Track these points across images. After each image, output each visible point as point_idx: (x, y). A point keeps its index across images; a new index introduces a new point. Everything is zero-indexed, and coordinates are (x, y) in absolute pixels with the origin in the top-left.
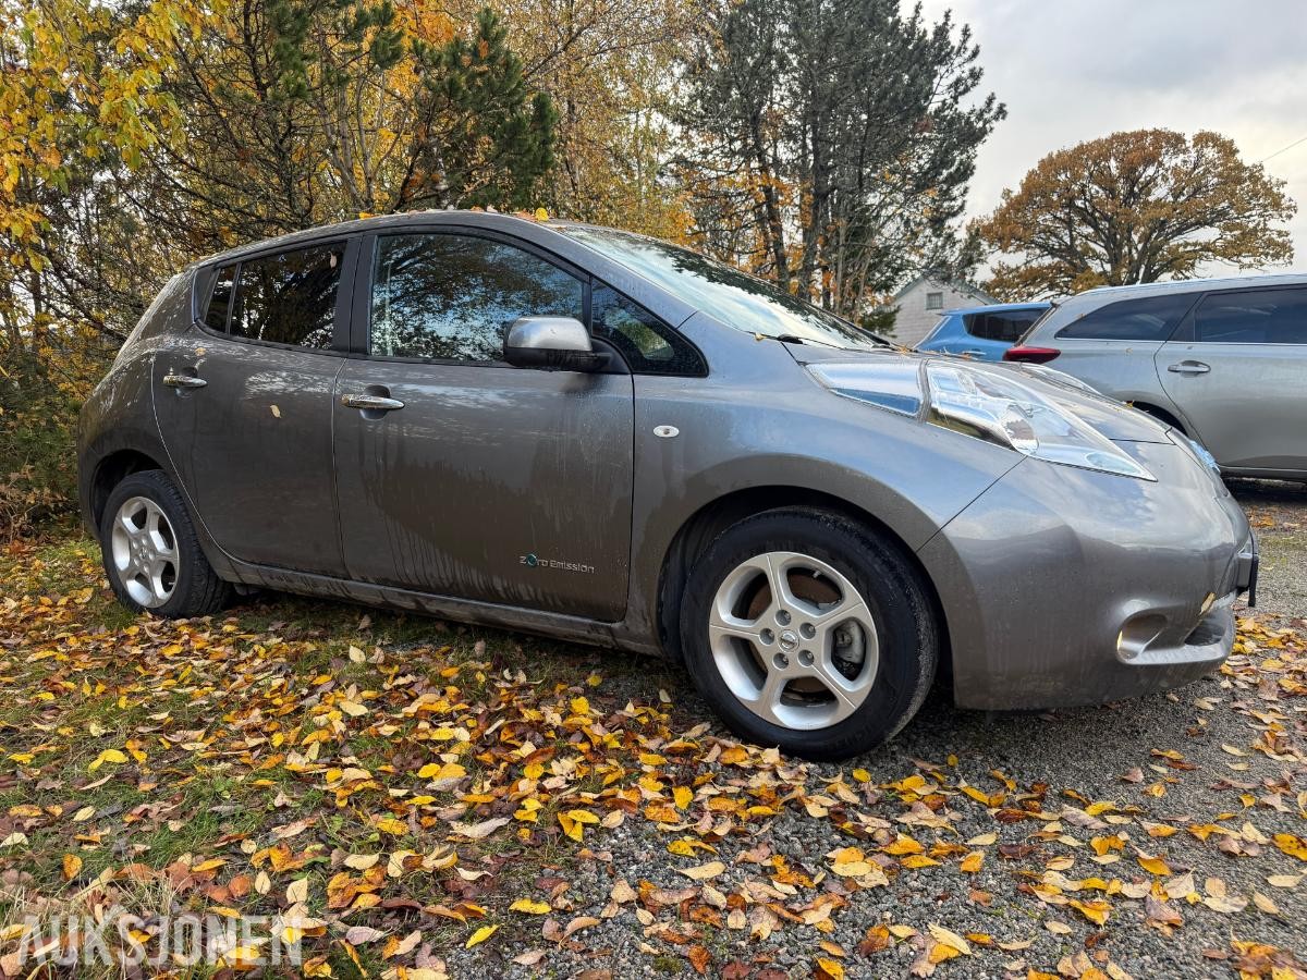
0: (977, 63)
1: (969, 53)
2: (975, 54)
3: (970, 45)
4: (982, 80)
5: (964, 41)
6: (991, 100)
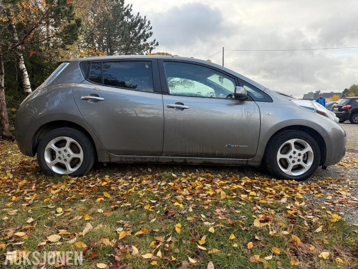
0: (151, 31)
1: (150, 28)
2: (151, 28)
3: (150, 26)
4: (153, 35)
5: (148, 25)
6: (155, 41)
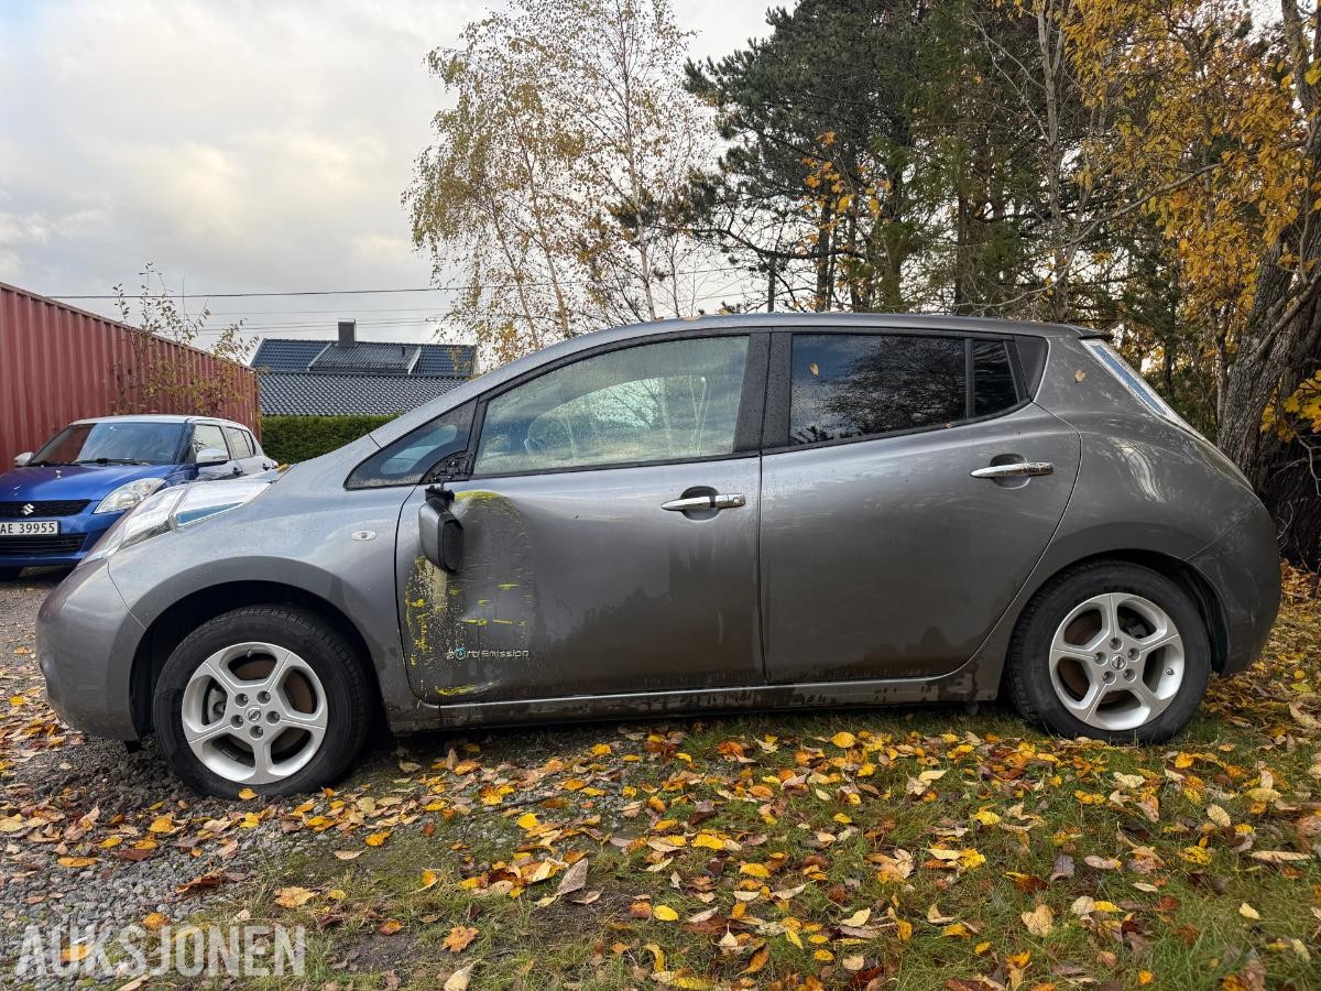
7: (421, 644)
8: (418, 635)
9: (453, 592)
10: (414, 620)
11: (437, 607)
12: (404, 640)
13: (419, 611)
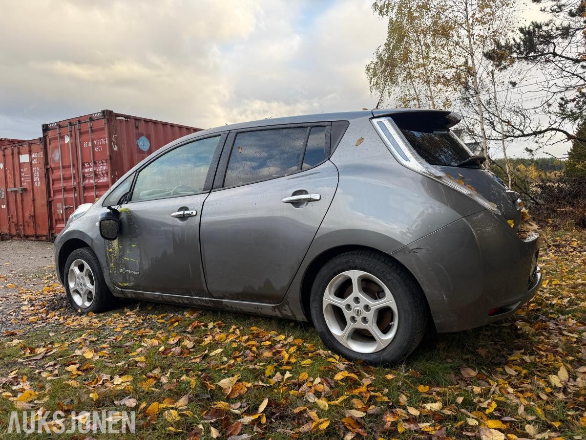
7: (112, 265)
8: (111, 262)
9: (121, 247)
10: (110, 256)
11: (116, 252)
12: (108, 265)
13: (111, 253)
